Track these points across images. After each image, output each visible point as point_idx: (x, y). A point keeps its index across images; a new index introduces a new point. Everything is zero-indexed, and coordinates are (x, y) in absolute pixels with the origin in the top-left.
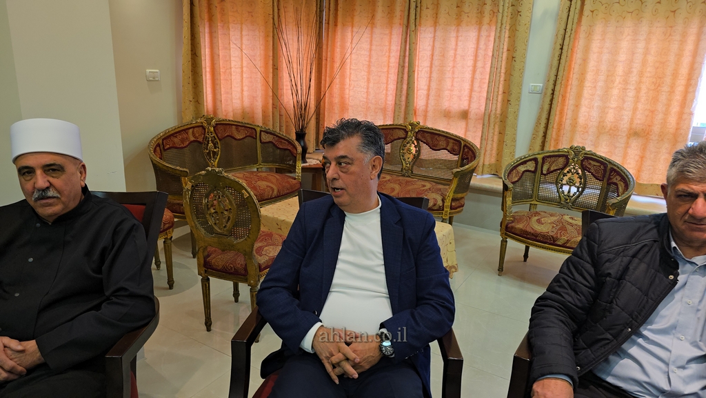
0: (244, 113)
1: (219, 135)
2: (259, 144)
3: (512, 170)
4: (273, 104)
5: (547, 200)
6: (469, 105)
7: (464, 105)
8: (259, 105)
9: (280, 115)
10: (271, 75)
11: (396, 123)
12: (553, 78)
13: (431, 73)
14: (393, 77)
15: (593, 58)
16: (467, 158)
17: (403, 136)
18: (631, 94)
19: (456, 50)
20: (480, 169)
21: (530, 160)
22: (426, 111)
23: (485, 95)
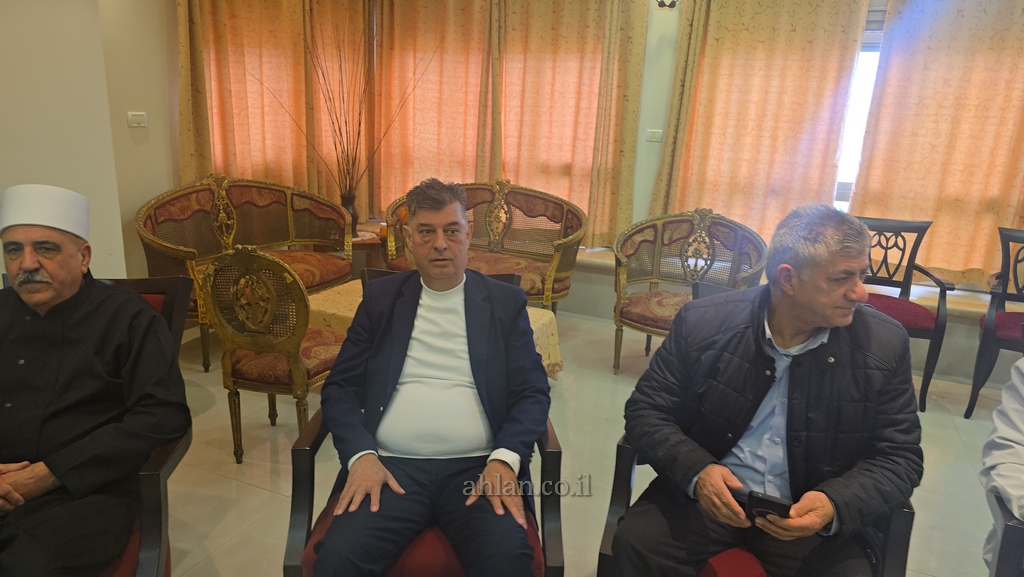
0: (267, 170)
1: (234, 201)
2: (290, 212)
3: (626, 241)
4: (308, 157)
5: (670, 277)
6: (573, 156)
7: (566, 157)
8: (288, 159)
9: (319, 172)
10: (304, 118)
11: (478, 182)
12: (674, 122)
13: (522, 114)
14: (473, 120)
15: (721, 97)
16: (572, 227)
17: (490, 199)
18: (766, 142)
19: (553, 85)
20: (590, 240)
21: (648, 227)
22: (518, 166)
23: (592, 143)
